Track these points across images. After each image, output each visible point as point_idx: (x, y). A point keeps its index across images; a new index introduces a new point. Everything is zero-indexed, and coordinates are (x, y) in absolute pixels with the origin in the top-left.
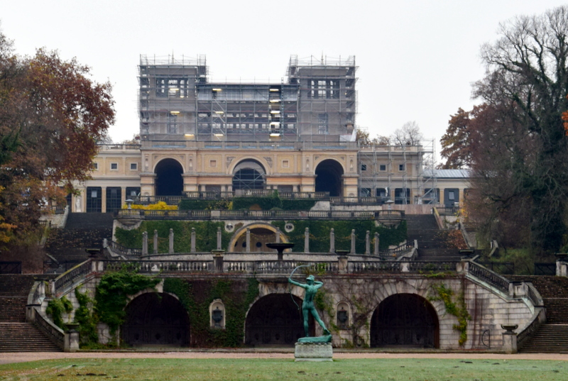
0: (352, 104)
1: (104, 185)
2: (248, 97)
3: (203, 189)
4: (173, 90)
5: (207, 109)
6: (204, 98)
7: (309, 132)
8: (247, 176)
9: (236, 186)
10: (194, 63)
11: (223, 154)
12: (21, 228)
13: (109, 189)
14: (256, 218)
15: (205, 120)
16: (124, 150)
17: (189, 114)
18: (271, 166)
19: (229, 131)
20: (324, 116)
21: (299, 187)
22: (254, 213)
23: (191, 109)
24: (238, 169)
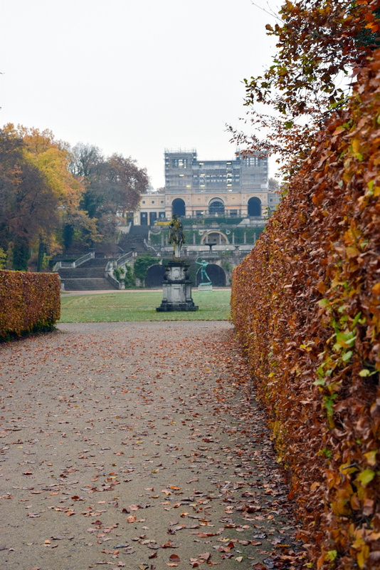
0: (266, 169)
1: (148, 211)
2: (217, 167)
3: (195, 212)
4: (181, 164)
5: (197, 173)
6: (195, 168)
7: (246, 183)
8: (216, 206)
9: (211, 211)
10: (191, 152)
11: (204, 196)
12: (106, 236)
13: (151, 213)
14: (213, 228)
15: (196, 178)
16: (158, 194)
17: (189, 176)
18: (227, 200)
19: (208, 184)
20: (253, 175)
21: (240, 210)
22: (213, 226)
23: (189, 173)
24: (212, 202)
